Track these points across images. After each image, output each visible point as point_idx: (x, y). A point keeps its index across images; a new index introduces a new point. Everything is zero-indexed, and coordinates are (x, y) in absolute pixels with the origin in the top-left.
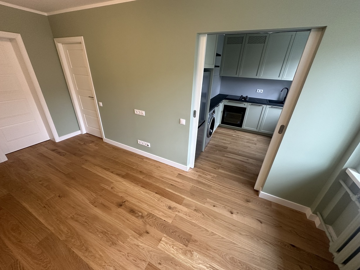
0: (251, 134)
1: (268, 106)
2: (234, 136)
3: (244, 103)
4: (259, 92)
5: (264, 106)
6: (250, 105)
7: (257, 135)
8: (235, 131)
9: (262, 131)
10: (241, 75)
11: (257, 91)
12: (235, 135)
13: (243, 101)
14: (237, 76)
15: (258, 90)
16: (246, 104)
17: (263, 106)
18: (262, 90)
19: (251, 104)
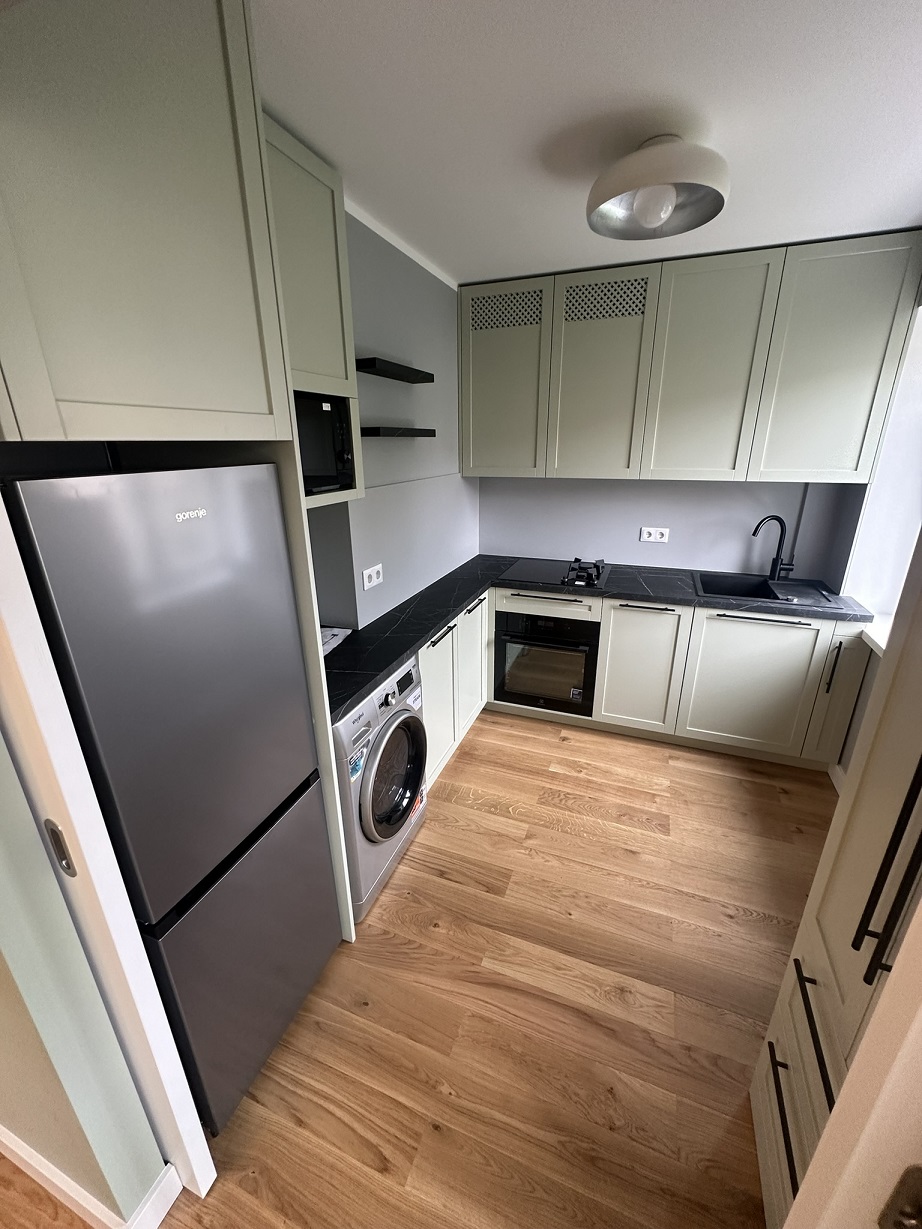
0: (642, 746)
1: (703, 613)
2: (554, 776)
3: (587, 601)
4: (652, 539)
5: (685, 612)
6: (615, 608)
7: (667, 752)
8: (565, 733)
9: (692, 730)
10: (557, 467)
11: (645, 536)
12: (561, 762)
13: (579, 591)
14: (538, 473)
15: (645, 530)
16: (596, 603)
17: (679, 610)
18: (666, 531)
19: (618, 602)
